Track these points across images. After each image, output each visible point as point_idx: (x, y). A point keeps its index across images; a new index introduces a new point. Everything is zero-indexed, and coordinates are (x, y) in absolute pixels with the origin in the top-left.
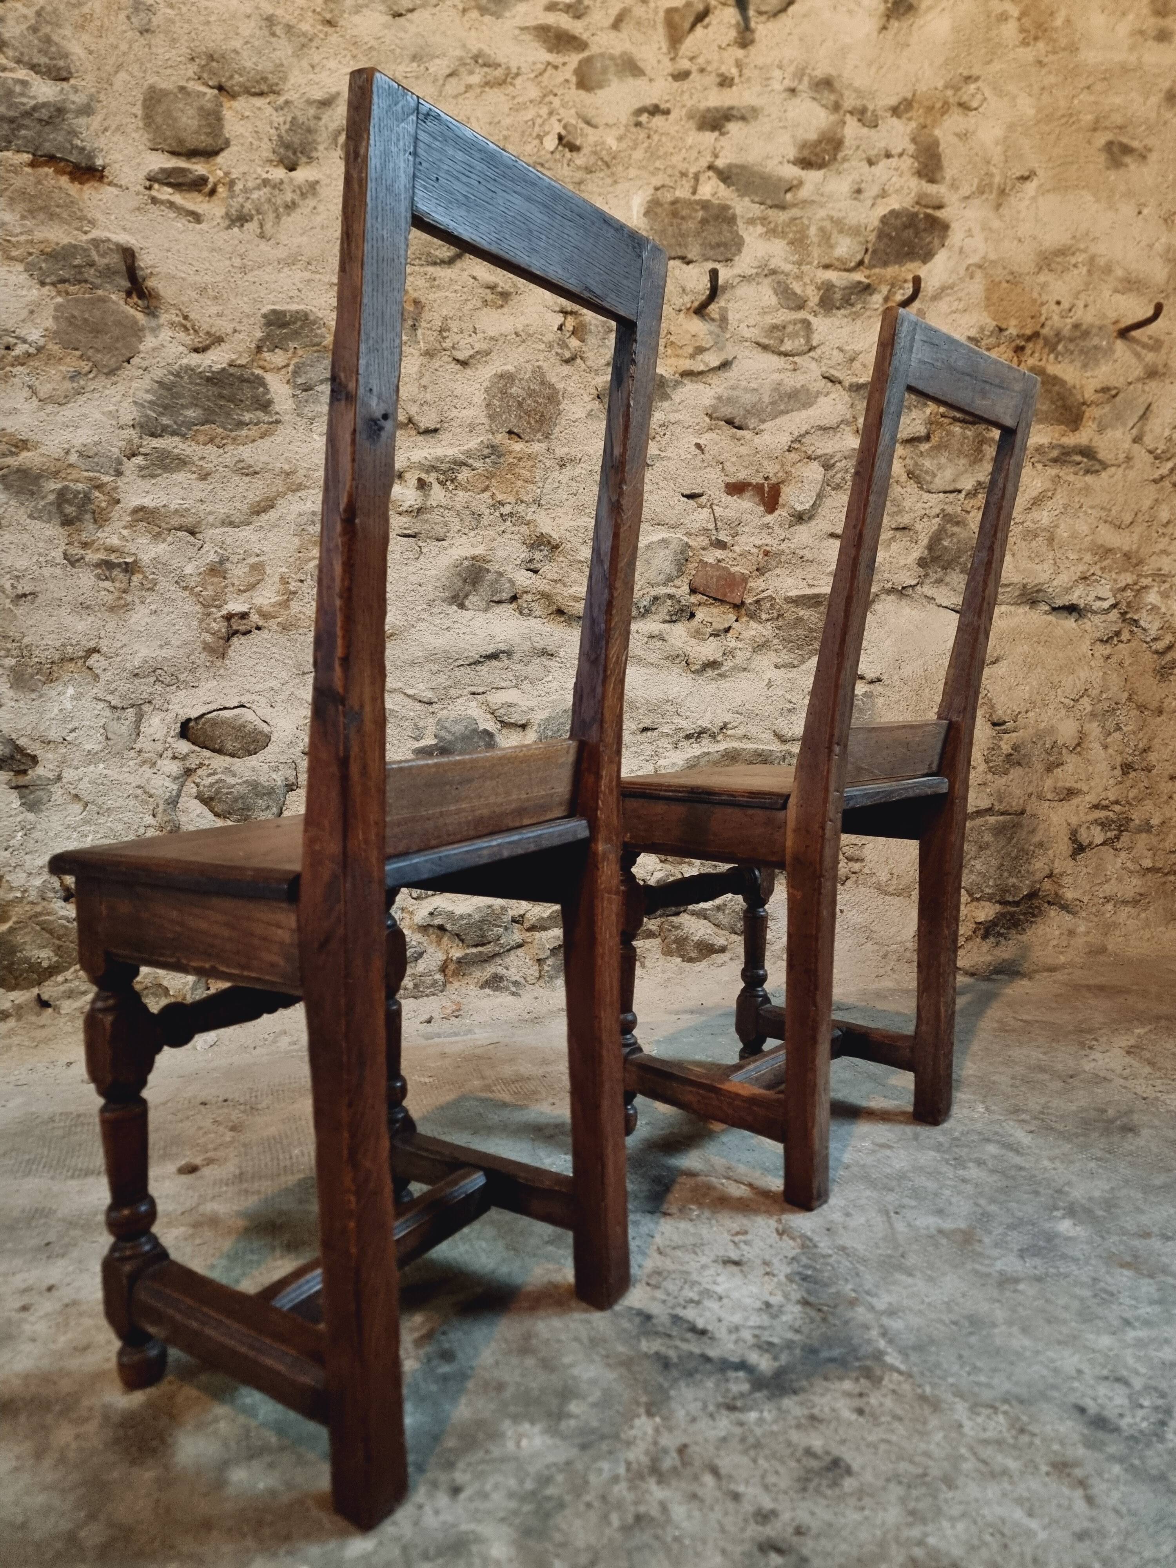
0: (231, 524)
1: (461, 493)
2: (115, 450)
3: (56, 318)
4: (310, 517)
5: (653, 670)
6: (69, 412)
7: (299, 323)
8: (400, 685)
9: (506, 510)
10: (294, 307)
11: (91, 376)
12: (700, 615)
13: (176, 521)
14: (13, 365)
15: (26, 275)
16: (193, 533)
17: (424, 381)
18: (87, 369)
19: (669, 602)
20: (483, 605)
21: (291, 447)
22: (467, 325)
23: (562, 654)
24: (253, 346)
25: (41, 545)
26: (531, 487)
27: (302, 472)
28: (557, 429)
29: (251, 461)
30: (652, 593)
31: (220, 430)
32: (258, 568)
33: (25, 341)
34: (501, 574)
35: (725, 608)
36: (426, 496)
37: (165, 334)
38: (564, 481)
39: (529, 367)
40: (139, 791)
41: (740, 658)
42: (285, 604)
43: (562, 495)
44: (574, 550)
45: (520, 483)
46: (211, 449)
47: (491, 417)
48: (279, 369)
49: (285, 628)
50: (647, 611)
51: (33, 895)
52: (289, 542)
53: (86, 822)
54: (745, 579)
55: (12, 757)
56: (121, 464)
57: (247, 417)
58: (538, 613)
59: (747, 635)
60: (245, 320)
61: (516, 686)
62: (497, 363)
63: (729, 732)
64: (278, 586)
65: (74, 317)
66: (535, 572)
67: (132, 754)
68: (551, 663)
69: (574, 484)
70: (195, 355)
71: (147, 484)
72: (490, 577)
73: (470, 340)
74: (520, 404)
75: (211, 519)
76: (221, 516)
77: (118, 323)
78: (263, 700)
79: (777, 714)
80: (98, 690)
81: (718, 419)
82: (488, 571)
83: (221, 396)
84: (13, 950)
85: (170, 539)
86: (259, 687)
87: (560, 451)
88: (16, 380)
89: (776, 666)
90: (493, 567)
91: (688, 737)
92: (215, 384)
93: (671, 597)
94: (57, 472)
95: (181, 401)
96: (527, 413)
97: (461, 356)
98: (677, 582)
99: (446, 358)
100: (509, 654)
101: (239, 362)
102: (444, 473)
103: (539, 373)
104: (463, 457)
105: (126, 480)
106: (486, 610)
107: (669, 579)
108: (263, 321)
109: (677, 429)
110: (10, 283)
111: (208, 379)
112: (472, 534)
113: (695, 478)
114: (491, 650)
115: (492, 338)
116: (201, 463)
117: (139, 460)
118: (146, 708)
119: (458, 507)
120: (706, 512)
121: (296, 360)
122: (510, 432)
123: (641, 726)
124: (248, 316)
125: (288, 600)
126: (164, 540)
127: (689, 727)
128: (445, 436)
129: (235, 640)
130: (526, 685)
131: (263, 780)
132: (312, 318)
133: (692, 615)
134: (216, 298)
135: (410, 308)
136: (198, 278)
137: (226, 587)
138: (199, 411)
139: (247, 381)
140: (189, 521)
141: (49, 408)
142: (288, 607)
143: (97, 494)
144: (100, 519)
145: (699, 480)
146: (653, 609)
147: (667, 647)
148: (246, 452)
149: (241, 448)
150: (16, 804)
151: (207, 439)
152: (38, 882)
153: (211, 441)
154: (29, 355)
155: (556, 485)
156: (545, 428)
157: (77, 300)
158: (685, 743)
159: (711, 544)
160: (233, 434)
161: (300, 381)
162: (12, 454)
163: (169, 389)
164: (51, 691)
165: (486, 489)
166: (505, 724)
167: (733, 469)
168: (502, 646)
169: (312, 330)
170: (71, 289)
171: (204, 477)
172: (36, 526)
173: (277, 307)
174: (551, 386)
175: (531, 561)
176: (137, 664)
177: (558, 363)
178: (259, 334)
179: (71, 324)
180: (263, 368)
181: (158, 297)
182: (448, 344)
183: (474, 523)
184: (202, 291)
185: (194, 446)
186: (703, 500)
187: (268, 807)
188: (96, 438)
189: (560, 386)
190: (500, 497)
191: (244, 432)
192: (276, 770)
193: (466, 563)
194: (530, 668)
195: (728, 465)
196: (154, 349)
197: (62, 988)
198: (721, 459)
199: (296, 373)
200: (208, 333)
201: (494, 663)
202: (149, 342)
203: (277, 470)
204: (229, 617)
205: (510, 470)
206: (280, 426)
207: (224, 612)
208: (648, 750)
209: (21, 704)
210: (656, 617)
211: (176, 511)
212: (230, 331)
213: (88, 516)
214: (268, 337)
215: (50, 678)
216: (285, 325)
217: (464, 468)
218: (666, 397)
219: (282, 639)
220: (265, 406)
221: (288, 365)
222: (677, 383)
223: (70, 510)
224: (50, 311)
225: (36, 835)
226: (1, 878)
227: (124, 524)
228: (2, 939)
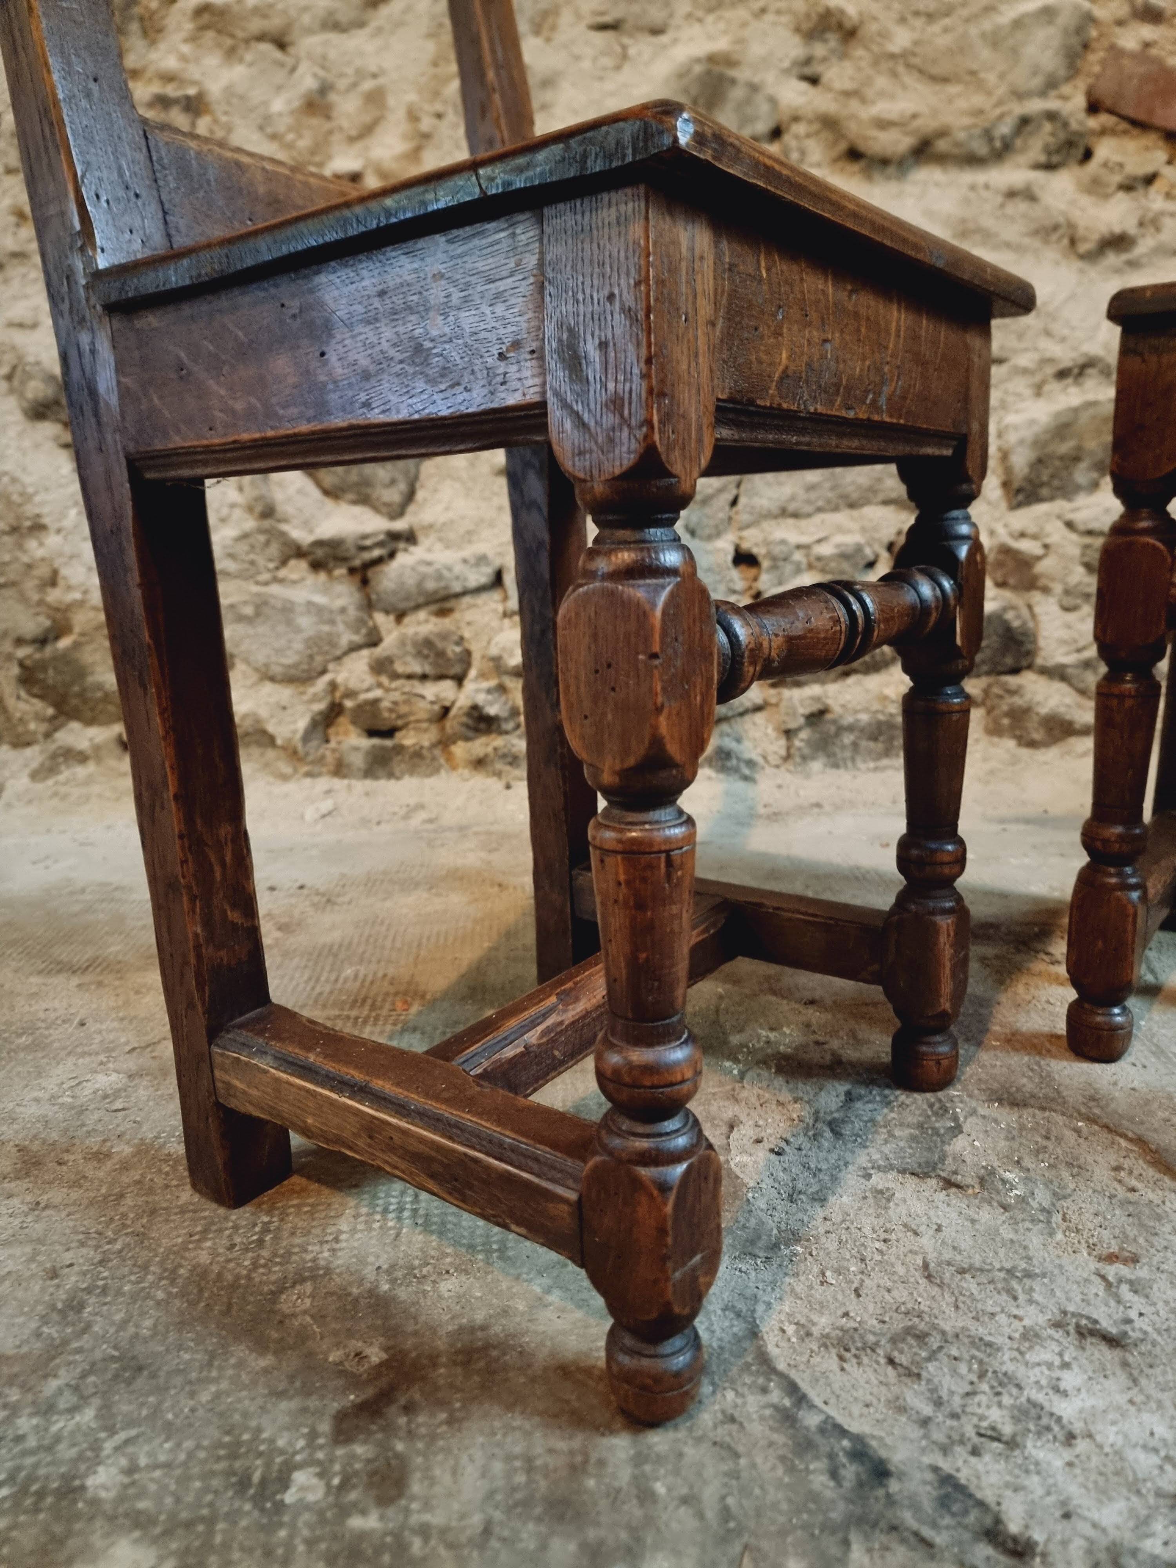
0: (336, 27)
12: (1104, 150)
13: (256, 25)
16: (281, 45)
19: (1048, 127)
30: (1019, 111)
32: (376, 98)
34: (754, 88)
35: (1151, 139)
42: (415, 156)
44: (884, 35)
50: (1006, 148)
52: (420, 49)
64: (405, 126)
66: (814, 80)
72: (737, 93)
75: (306, 19)
76: (322, 13)
82: (733, 82)
85: (249, 57)
90: (742, 74)
91: (1062, 374)
93: (1052, 116)
98: (1066, 89)
107: (1051, 85)
112: (710, 18)
125: (418, 149)
126: (241, 60)
127: (1066, 356)
133: (1088, 155)
137: (330, 132)
140: (274, 23)
144: (152, 29)
146: (1018, 142)
147: (1036, 211)
158: (1054, 386)
159: (1135, 14)
175: (808, 61)
187: (393, 482)
193: (698, 69)
210: (1021, 159)
211: (255, 8)
213: (134, 27)
226: (55, 573)
227: (183, 34)
228: (66, 659)
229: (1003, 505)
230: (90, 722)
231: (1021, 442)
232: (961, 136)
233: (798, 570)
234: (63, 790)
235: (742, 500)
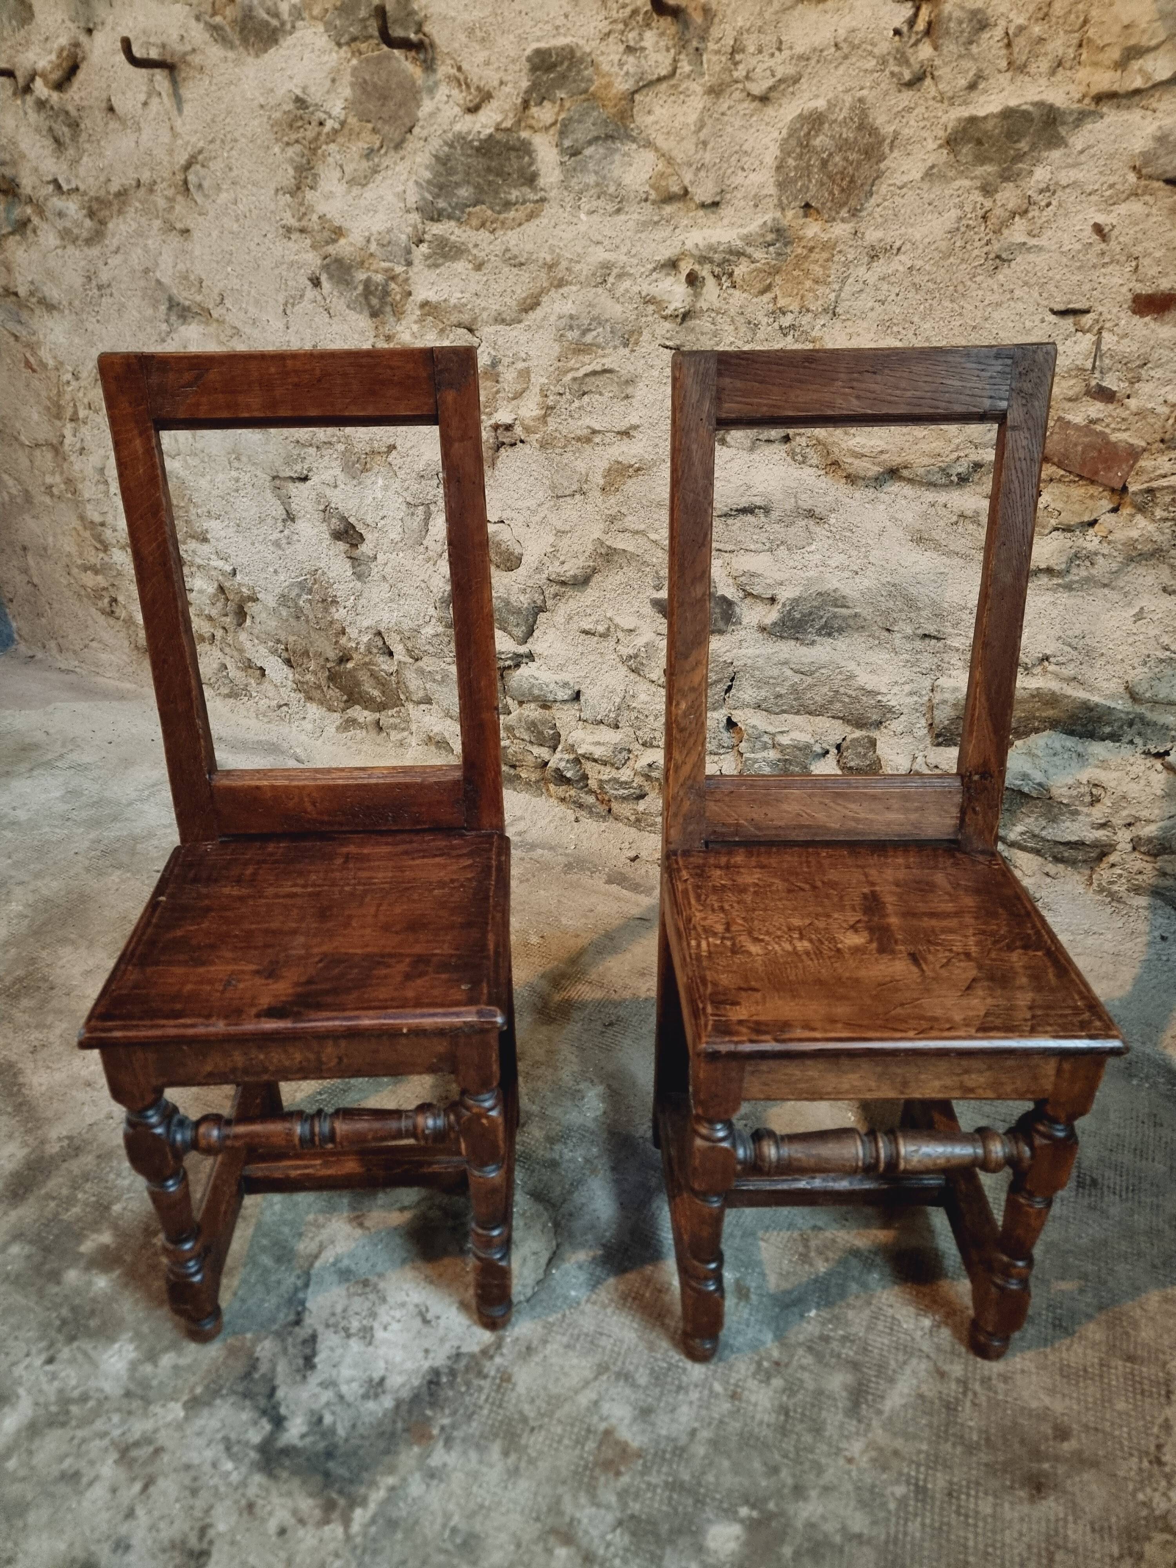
0: (503, 321)
1: (737, 293)
2: (404, 237)
3: (352, 85)
4: (569, 321)
5: (957, 561)
6: (370, 193)
7: (566, 64)
8: (642, 527)
9: (787, 321)
10: (561, 41)
11: (383, 151)
12: (1050, 495)
13: (454, 318)
14: (327, 143)
15: (325, 38)
16: (471, 330)
17: (702, 135)
18: (378, 145)
20: (748, 443)
21: (556, 232)
22: (769, 39)
23: (832, 521)
24: (520, 100)
25: (356, 336)
26: (821, 290)
27: (564, 264)
28: (873, 201)
29: (515, 251)
30: (974, 457)
31: (489, 212)
32: (525, 374)
33: (330, 117)
35: (1094, 491)
36: (697, 295)
37: (443, 90)
38: (871, 281)
39: (848, 99)
40: (423, 585)
41: (1102, 567)
42: (543, 419)
43: (866, 301)
45: (808, 284)
46: (484, 235)
47: (781, 185)
48: (547, 129)
49: (544, 445)
50: (963, 480)
51: (362, 648)
52: (551, 348)
53: (392, 601)
54: (1134, 454)
55: (346, 532)
56: (409, 252)
57: (514, 194)
58: (814, 462)
59: (1119, 535)
60: (511, 67)
61: (771, 550)
62: (807, 95)
63: (1052, 668)
64: (538, 399)
65: (365, 81)
67: (421, 549)
68: (818, 529)
69: (885, 286)
70: (469, 117)
71: (432, 275)
73: (771, 63)
74: (824, 163)
75: (485, 315)
76: (494, 313)
77: (401, 85)
78: (522, 519)
79: (1136, 661)
80: (396, 485)
81: (1150, 177)
83: (489, 170)
84: (358, 684)
85: (451, 336)
86: (520, 504)
87: (873, 236)
88: (330, 160)
89: (1165, 590)
92: (484, 155)
94: (362, 263)
95: (454, 178)
96: (830, 177)
97: (757, 88)
99: (737, 95)
100: (767, 510)
101: (504, 126)
102: (719, 265)
103: (861, 108)
104: (740, 244)
105: (415, 269)
106: (752, 449)
108: (528, 66)
109: (1069, 197)
110: (316, 48)
111: (478, 150)
113: (1080, 284)
114: (743, 503)
115: (801, 57)
116: (475, 251)
117: (424, 248)
118: (432, 507)
119: (732, 312)
120: (1086, 341)
121: (563, 116)
122: (807, 206)
123: (920, 632)
124: (513, 61)
125: (545, 416)
126: (447, 337)
128: (726, 211)
129: (502, 450)
130: (782, 552)
131: (513, 599)
132: (578, 54)
134: (483, 39)
135: (698, 18)
136: (466, 16)
137: (498, 392)
138: (471, 190)
139: (513, 149)
140: (466, 318)
141: (356, 191)
142: (546, 423)
143: (393, 285)
144: (398, 313)
145: (1086, 287)
146: (975, 478)
148: (512, 238)
149: (510, 233)
150: (349, 573)
151: (479, 222)
152: (365, 639)
153: (483, 225)
154: (335, 132)
155: (860, 286)
156: (853, 203)
157: (367, 60)
159: (1088, 393)
160: (502, 216)
161: (567, 143)
162: (334, 241)
163: (445, 164)
164: (368, 479)
165: (768, 288)
166: (748, 595)
167: (1153, 271)
168: (758, 501)
169: (579, 72)
170: (363, 46)
171: (479, 267)
172: (352, 316)
173: (543, 45)
174: (874, 131)
176: (421, 467)
177: (893, 88)
178: (525, 84)
179: (364, 91)
180: (531, 127)
181: (432, 45)
182: (740, 73)
183: (750, 335)
184: (470, 32)
185: (470, 232)
186: (1087, 320)
187: (518, 625)
188: (389, 225)
189: (888, 130)
190: (781, 303)
191: (512, 214)
192: (524, 591)
194: (792, 530)
195: (1146, 262)
196: (432, 115)
197: (392, 720)
198: (1138, 250)
199: (562, 134)
200: (478, 89)
201: (749, 518)
202: (427, 106)
203: (540, 262)
204: (496, 427)
205: (797, 266)
206: (546, 205)
207: (493, 421)
208: (927, 661)
209: (348, 488)
210: (978, 489)
211: (455, 306)
212: (496, 83)
213: (388, 309)
214: (534, 86)
215: (365, 470)
216: (551, 67)
217: (743, 259)
218: (1057, 141)
219: (540, 456)
220: (531, 180)
221: (554, 124)
222: (1082, 117)
223: (375, 301)
224: (347, 78)
225: (363, 601)
226: (344, 629)
227: (415, 317)
228: (351, 673)
229: (928, 740)
230: (366, 708)
231: (944, 702)
232: (921, 471)
233: (765, 747)
234: (349, 743)
235: (733, 691)
